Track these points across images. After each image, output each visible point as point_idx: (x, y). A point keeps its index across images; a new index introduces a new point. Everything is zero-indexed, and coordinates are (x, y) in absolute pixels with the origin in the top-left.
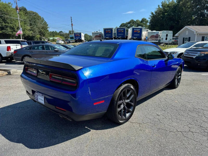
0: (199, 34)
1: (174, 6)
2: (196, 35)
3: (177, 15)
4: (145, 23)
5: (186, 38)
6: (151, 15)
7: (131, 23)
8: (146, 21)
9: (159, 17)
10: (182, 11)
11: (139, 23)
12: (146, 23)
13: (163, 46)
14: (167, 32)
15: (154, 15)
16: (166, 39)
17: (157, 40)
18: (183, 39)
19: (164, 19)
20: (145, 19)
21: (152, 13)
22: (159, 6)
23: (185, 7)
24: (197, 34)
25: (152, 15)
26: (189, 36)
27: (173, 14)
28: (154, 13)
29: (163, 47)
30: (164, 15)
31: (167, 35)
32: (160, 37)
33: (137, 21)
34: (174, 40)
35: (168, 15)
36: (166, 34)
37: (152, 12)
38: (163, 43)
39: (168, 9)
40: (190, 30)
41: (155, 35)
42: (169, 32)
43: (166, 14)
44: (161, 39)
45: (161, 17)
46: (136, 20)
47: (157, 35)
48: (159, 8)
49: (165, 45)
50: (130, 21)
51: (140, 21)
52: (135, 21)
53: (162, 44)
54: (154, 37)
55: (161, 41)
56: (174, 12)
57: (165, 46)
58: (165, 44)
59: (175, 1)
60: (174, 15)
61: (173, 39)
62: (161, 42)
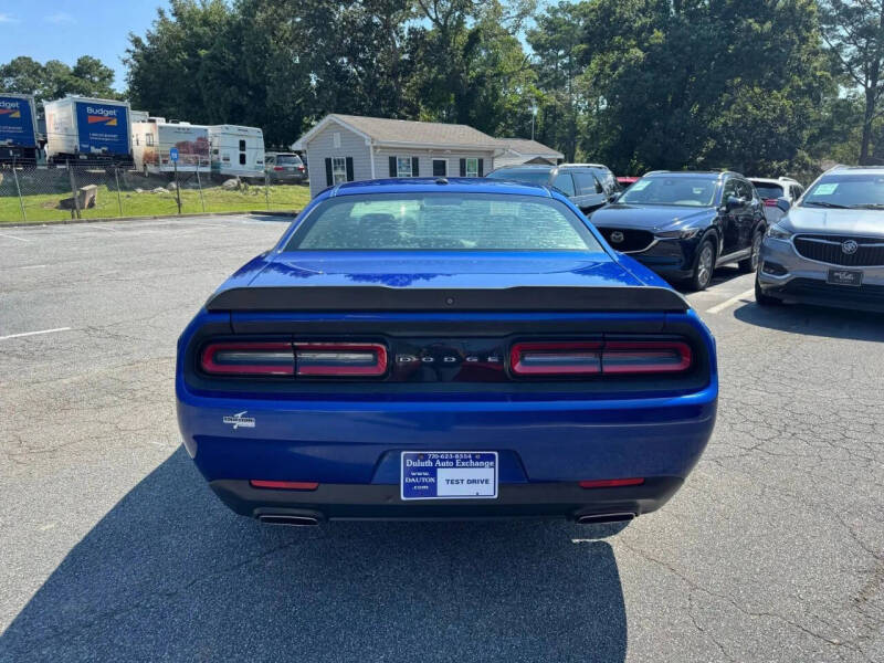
0: (381, 148)
1: (229, 23)
2: (371, 149)
3: (248, 63)
4: (96, 79)
5: (335, 161)
6: (132, 48)
7: (18, 72)
8: (101, 73)
9: (176, 63)
10: (266, 50)
11: (66, 77)
12: (103, 79)
13: (237, 188)
14: (239, 133)
15: (143, 48)
16: (243, 160)
17: (207, 163)
18: (324, 163)
19: (199, 75)
20: (97, 64)
21: (137, 42)
22: (161, 13)
23: (274, 35)
24: (375, 148)
25: (138, 51)
26: (350, 155)
27: (234, 59)
28: (146, 42)
29: (238, 193)
30: (194, 55)
31: (242, 145)
32: (216, 152)
33: (54, 66)
34: (271, 167)
35: (213, 57)
36: (237, 140)
37: (137, 35)
38: (233, 177)
39: (205, 33)
40: (348, 130)
41: (193, 139)
42: (251, 134)
43: (203, 52)
44: (222, 161)
45: (184, 62)
46: (48, 60)
47: (203, 140)
48: (164, 22)
49: (242, 185)
50: (13, 62)
51: (72, 70)
52: (43, 65)
53: (232, 183)
54: (191, 150)
55: (224, 170)
56: (236, 49)
57: (246, 188)
58: (243, 181)
59: (230, 5)
60: (238, 60)
61: (268, 160)
62: (222, 172)
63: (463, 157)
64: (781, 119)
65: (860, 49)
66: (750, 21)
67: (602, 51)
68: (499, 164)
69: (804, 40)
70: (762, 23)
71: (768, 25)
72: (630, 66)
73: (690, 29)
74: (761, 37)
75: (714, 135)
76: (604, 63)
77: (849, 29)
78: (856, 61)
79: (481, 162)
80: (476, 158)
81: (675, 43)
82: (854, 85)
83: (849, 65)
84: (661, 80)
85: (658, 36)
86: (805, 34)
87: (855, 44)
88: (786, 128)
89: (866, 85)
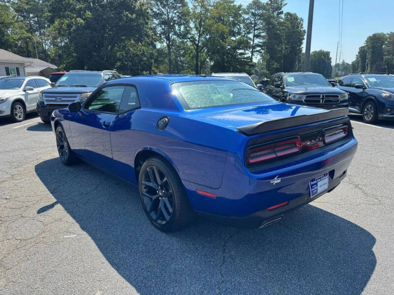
63: (7, 66)
64: (143, 54)
65: (163, 29)
66: (127, 13)
67: (60, 17)
68: (28, 70)
69: (147, 23)
70: (132, 14)
71: (134, 16)
72: (78, 26)
73: (102, 13)
74: (132, 20)
75: (119, 60)
76: (62, 23)
77: (158, 21)
78: (162, 33)
79: (17, 69)
80: (14, 67)
81: (97, 18)
82: (162, 43)
83: (160, 34)
84: (94, 34)
85: (89, 14)
86: (146, 21)
87: (161, 27)
88: (146, 58)
89: (167, 43)
